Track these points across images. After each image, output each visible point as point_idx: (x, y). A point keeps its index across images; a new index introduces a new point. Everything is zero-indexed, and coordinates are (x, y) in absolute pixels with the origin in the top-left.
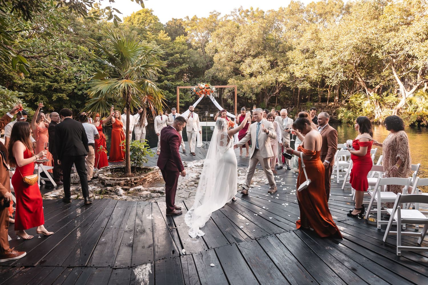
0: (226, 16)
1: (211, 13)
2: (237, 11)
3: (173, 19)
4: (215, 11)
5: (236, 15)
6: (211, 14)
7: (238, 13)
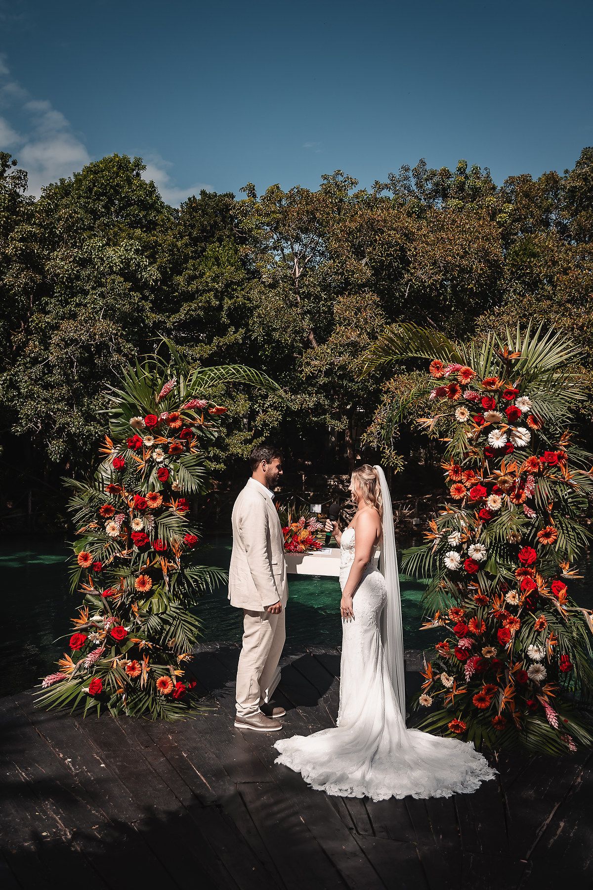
0: (379, 187)
1: (325, 177)
2: (411, 174)
3: (203, 193)
4: (338, 173)
5: (408, 188)
6: (325, 182)
7: (413, 181)
